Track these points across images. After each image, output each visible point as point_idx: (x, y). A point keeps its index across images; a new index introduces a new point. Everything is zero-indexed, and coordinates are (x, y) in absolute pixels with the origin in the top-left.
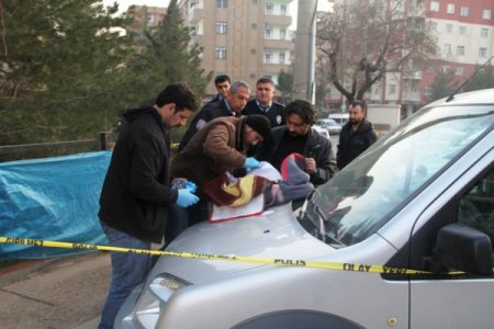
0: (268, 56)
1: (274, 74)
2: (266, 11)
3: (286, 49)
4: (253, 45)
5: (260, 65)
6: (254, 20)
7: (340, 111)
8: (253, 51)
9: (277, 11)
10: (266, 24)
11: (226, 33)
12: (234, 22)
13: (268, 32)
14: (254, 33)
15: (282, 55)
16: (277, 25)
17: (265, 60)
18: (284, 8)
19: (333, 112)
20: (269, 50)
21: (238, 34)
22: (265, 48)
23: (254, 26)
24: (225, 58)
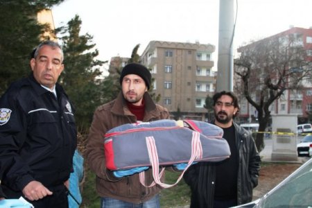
0: (199, 87)
1: (203, 98)
2: (197, 59)
3: (211, 82)
4: (189, 79)
5: (193, 92)
6: (189, 64)
7: (248, 122)
8: (189, 84)
9: (204, 58)
10: (197, 66)
11: (171, 72)
12: (176, 66)
13: (199, 71)
14: (189, 72)
15: (208, 86)
16: (204, 67)
17: (196, 89)
18: (208, 56)
19: (243, 123)
20: (199, 83)
21: (179, 73)
22: (197, 82)
23: (190, 68)
24: (170, 88)
